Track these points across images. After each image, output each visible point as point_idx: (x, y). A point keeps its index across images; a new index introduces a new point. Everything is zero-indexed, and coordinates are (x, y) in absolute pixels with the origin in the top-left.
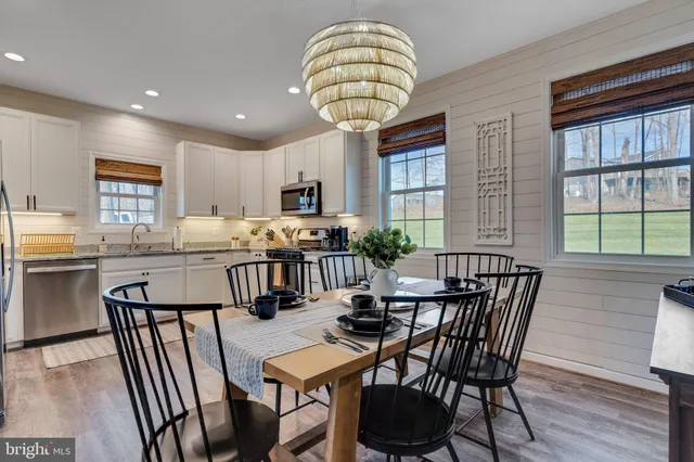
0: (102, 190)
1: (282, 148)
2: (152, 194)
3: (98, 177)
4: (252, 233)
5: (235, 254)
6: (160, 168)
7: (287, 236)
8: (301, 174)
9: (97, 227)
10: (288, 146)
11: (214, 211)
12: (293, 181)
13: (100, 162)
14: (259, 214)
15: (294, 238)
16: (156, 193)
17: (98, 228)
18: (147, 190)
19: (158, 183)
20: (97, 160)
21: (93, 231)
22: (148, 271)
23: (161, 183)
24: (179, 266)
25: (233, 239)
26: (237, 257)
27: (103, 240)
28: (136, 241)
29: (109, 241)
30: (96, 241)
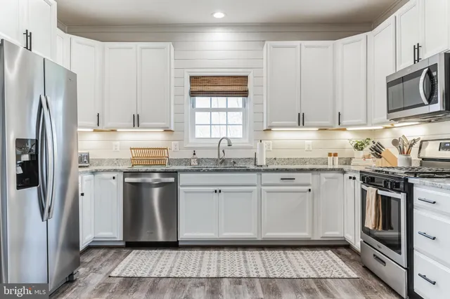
0: (198, 105)
2: (241, 106)
3: (193, 94)
4: (356, 147)
5: (323, 175)
6: (247, 77)
7: (402, 152)
8: (417, 48)
11: (301, 121)
12: (406, 63)
13: (194, 79)
14: (362, 121)
15: (414, 155)
16: (244, 105)
17: (191, 142)
18: (236, 102)
19: (245, 94)
20: (191, 77)
21: (188, 146)
22: (220, 188)
23: (248, 94)
24: (255, 186)
25: (330, 155)
26: (326, 178)
27: (194, 154)
28: (222, 155)
29: (199, 156)
30: (189, 155)
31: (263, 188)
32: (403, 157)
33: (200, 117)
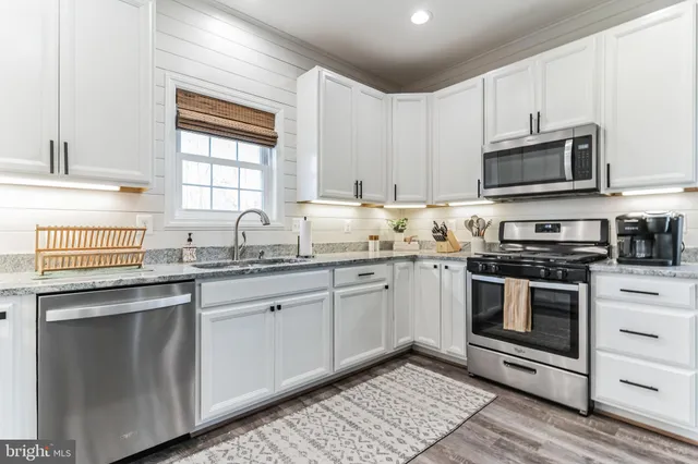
0: (184, 148)
1: (478, 79)
2: (259, 161)
3: (182, 123)
6: (273, 115)
9: (177, 214)
10: (490, 75)
11: (359, 191)
13: (183, 96)
16: (265, 160)
17: (178, 219)
18: (251, 152)
19: (269, 141)
20: (178, 91)
21: (172, 223)
22: (279, 302)
23: (275, 142)
24: (324, 290)
25: (371, 238)
26: (400, 269)
27: (190, 240)
28: (241, 241)
29: (198, 242)
30: (178, 242)
31: (337, 292)
32: (478, 239)
33: (191, 172)
